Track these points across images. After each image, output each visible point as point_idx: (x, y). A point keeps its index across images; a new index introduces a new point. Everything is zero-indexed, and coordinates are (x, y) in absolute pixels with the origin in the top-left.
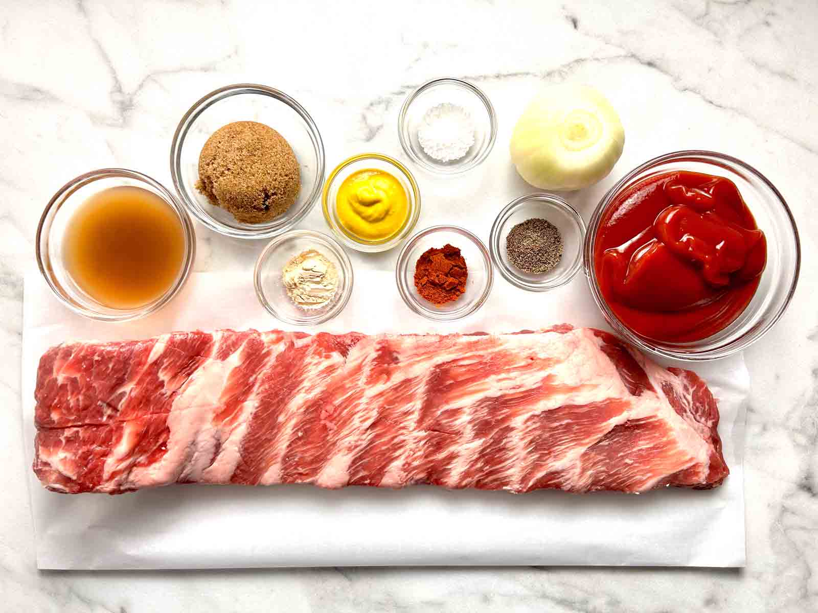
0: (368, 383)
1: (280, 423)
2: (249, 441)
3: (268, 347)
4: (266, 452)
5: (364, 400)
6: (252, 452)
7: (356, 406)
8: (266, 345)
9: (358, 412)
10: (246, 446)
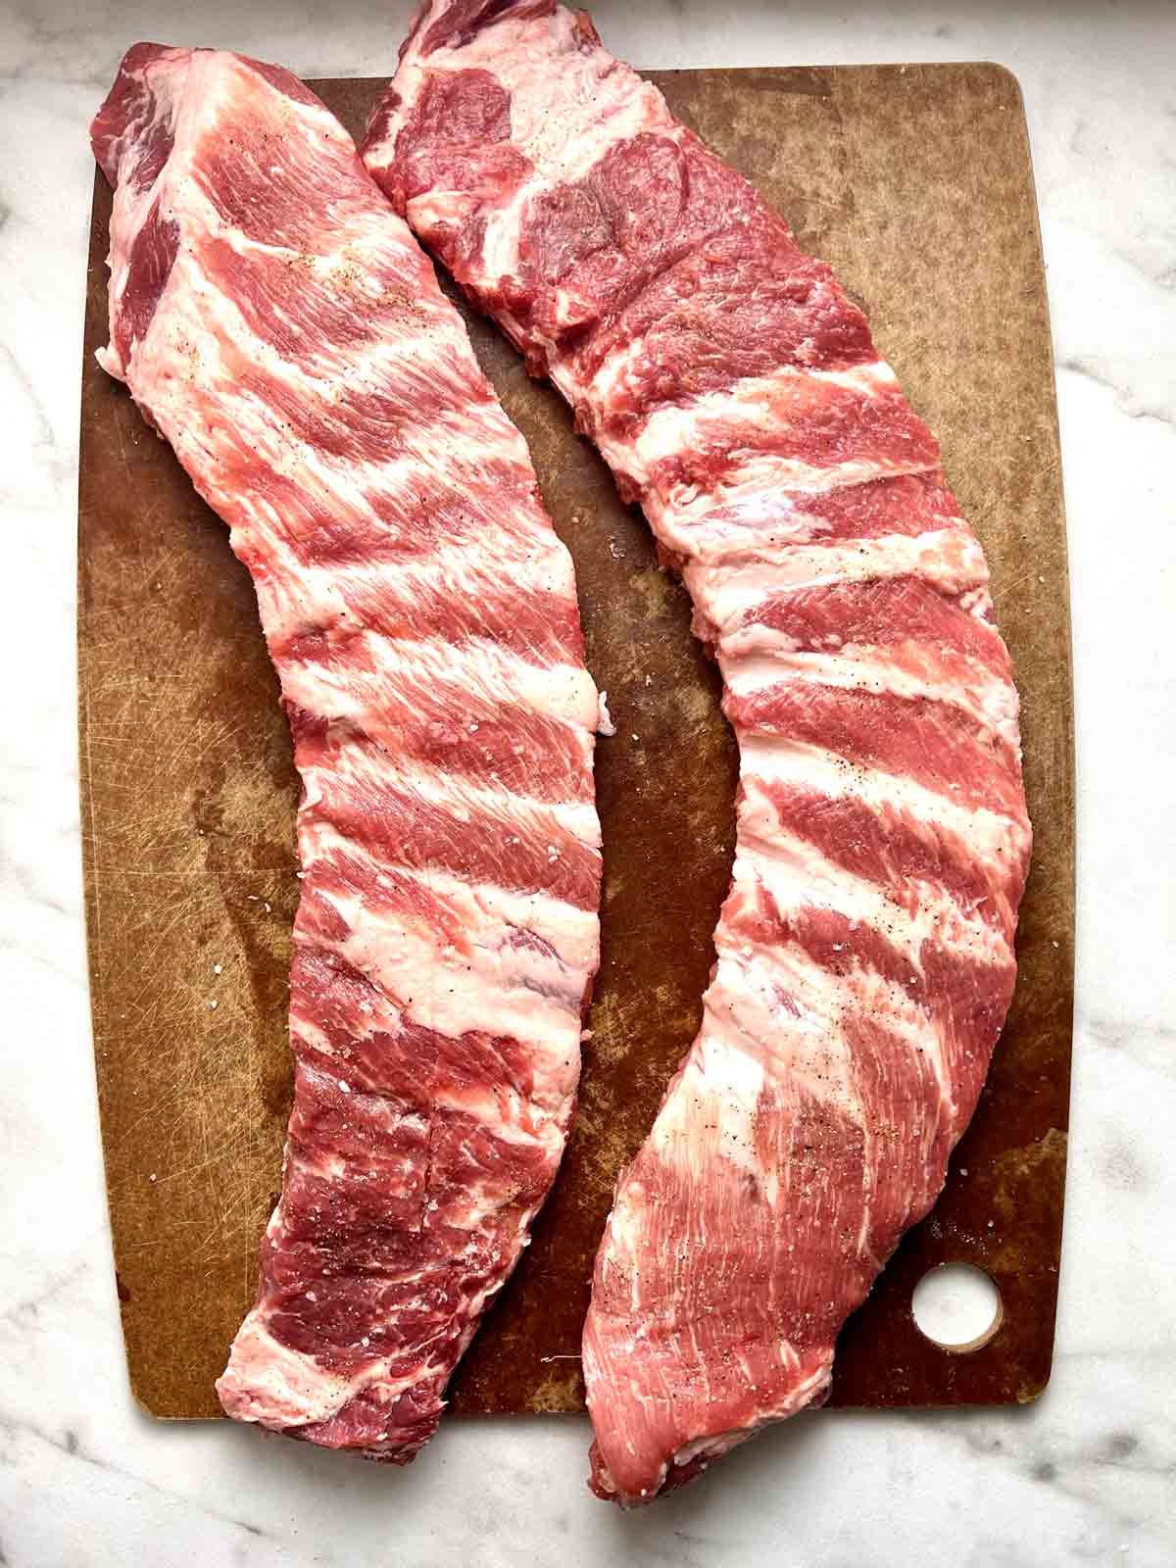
0: (373, 669)
1: (471, 817)
2: (510, 875)
3: (324, 852)
4: (531, 839)
5: (406, 668)
6: (533, 866)
7: (421, 681)
8: (320, 857)
9: (430, 674)
10: (520, 881)
